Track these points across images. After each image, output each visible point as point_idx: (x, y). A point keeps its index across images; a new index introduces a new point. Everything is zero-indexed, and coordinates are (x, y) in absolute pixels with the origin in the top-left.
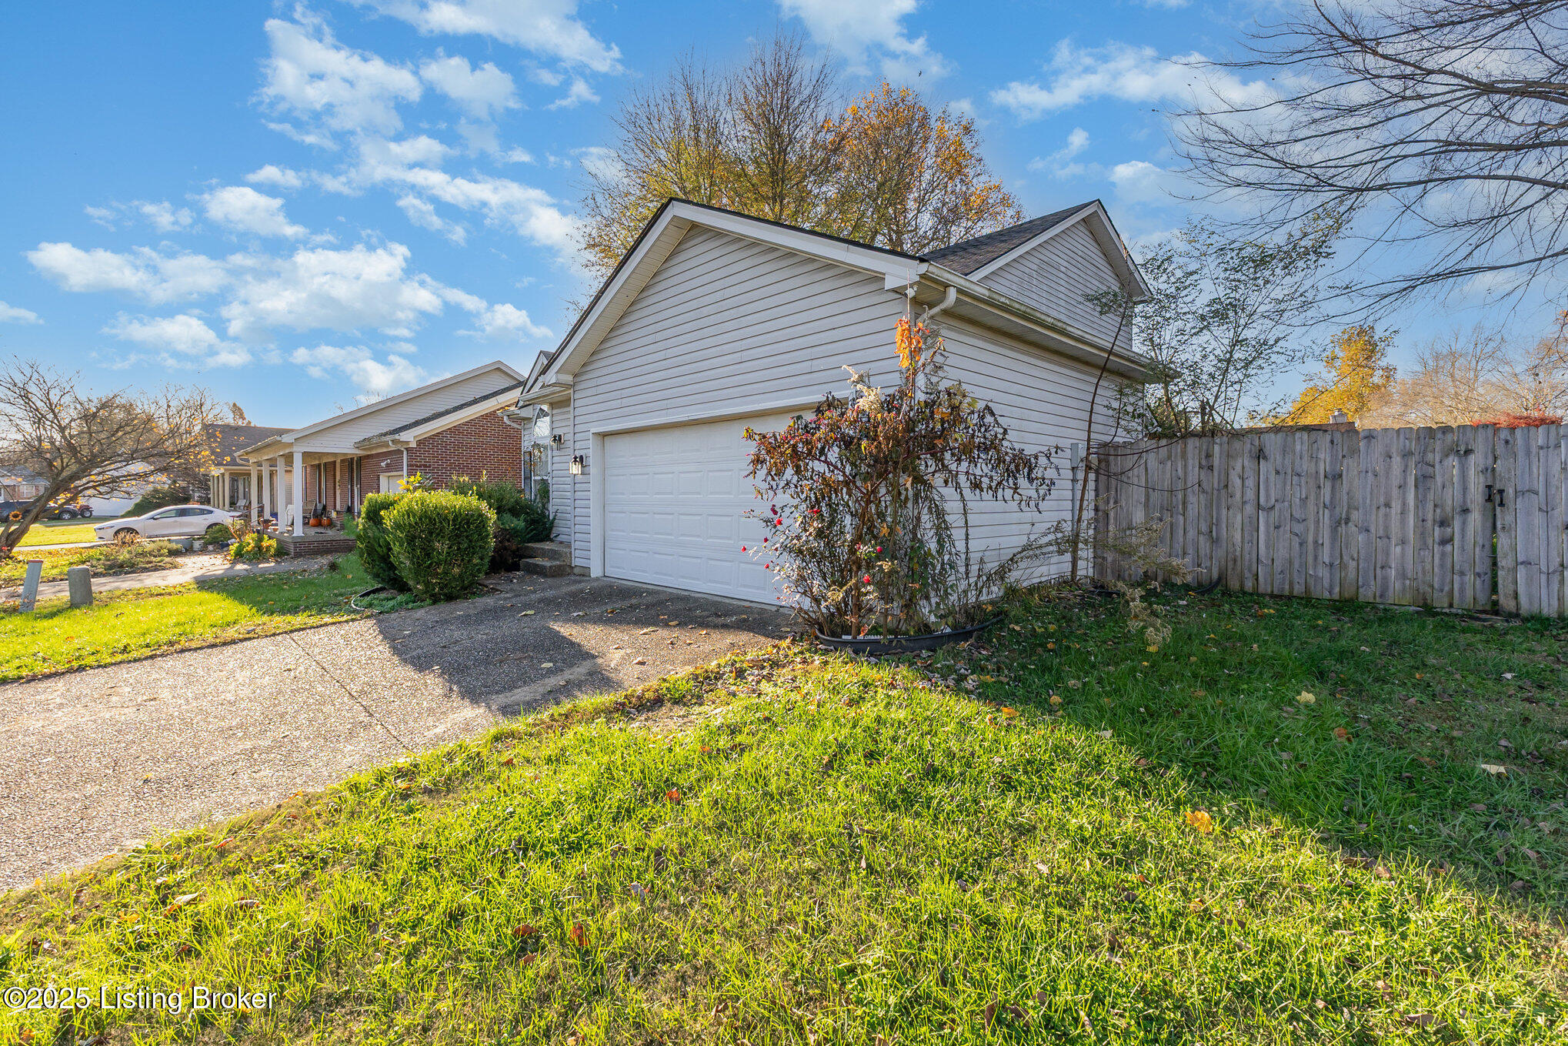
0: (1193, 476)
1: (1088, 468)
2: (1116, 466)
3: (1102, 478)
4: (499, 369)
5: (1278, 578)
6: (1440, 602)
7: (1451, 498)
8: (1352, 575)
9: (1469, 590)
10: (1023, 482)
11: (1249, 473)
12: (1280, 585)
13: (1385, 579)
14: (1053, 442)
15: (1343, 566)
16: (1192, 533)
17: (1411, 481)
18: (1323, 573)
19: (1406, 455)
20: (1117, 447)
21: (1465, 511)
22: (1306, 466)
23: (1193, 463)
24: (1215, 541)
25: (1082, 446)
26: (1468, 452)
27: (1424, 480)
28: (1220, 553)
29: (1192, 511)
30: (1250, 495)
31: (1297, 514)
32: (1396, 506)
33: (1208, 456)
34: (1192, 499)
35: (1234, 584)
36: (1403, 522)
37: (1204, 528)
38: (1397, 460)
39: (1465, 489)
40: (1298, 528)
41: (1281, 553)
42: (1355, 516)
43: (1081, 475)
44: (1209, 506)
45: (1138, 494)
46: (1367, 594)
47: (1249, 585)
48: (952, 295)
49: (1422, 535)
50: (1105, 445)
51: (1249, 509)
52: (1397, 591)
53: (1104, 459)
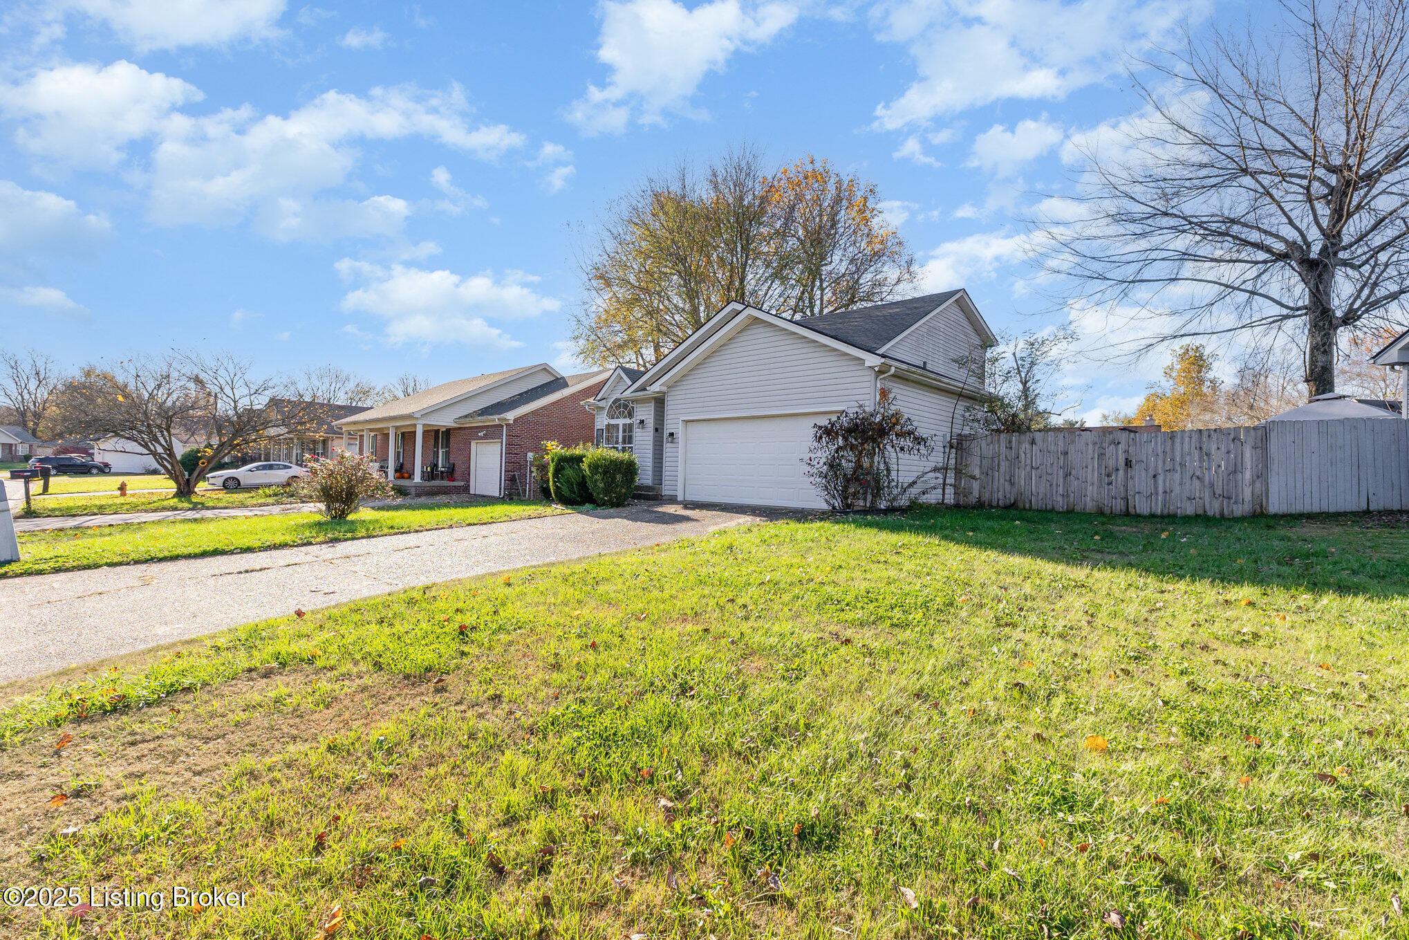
0: (1003, 449)
1: (951, 447)
2: (965, 444)
3: (959, 452)
4: (545, 369)
5: (1040, 502)
6: (1107, 510)
7: (1112, 463)
8: (1072, 500)
9: (1119, 506)
10: (922, 447)
11: (1028, 451)
12: (1041, 505)
13: (1085, 501)
14: (934, 432)
15: (1068, 496)
16: (1002, 481)
17: (1096, 456)
18: (1060, 499)
19: (1095, 444)
20: (966, 436)
21: (1117, 470)
22: (1052, 448)
23: (1003, 445)
24: (1012, 484)
25: (949, 435)
26: (1119, 443)
27: (1101, 455)
28: (1015, 490)
29: (1002, 469)
30: (1029, 462)
31: (1049, 471)
32: (1090, 467)
33: (1010, 442)
34: (1002, 463)
35: (1021, 505)
36: (1093, 475)
37: (1008, 478)
38: (1091, 446)
39: (1117, 460)
40: (1049, 478)
41: (1042, 490)
42: (1073, 472)
43: (947, 450)
44: (1010, 467)
45: (977, 460)
46: (1078, 508)
47: (1027, 506)
48: (893, 369)
49: (1100, 480)
50: (960, 435)
51: (1028, 468)
52: (1090, 506)
53: (960, 443)
